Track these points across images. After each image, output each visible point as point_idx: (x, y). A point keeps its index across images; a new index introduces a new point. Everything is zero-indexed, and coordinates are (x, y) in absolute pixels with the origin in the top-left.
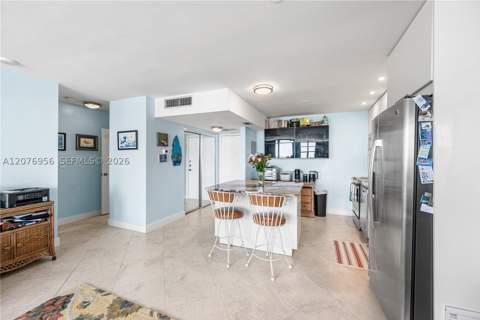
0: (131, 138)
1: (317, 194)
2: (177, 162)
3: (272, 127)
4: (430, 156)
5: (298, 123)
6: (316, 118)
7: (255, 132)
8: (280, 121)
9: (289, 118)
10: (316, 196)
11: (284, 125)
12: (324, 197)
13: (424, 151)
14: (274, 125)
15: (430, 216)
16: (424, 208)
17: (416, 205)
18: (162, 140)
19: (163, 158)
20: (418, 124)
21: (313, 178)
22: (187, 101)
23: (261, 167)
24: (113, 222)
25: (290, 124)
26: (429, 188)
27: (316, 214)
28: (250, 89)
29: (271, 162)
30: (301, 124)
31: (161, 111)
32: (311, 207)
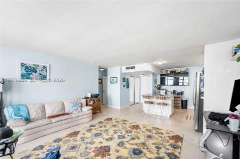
0: (115, 80)
1: (183, 100)
2: (128, 87)
3: (163, 73)
4: (203, 85)
5: (175, 72)
6: (183, 69)
7: (156, 75)
8: (167, 71)
9: (171, 70)
10: (182, 101)
11: (169, 72)
12: (186, 101)
13: (202, 84)
14: (164, 73)
15: (203, 100)
16: (202, 98)
17: (200, 97)
18: (124, 80)
19: (124, 86)
20: (200, 78)
21: (182, 93)
22: (133, 68)
23: (159, 89)
24: (109, 106)
25: (172, 72)
26: (203, 93)
27: (182, 108)
28: (156, 63)
29: (163, 87)
30: (176, 72)
31: (124, 71)
32: (180, 105)
